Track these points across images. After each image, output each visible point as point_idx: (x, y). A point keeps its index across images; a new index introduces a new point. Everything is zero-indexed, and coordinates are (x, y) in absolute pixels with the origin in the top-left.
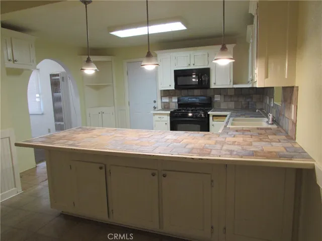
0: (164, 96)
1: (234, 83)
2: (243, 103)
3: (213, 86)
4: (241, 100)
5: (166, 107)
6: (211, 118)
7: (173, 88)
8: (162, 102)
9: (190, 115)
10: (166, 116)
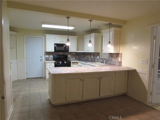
0: (46, 55)
1: (77, 51)
2: (78, 58)
3: (70, 51)
4: (77, 57)
5: (47, 59)
6: (71, 64)
7: (53, 51)
8: (45, 57)
9: (65, 63)
10: (53, 63)
